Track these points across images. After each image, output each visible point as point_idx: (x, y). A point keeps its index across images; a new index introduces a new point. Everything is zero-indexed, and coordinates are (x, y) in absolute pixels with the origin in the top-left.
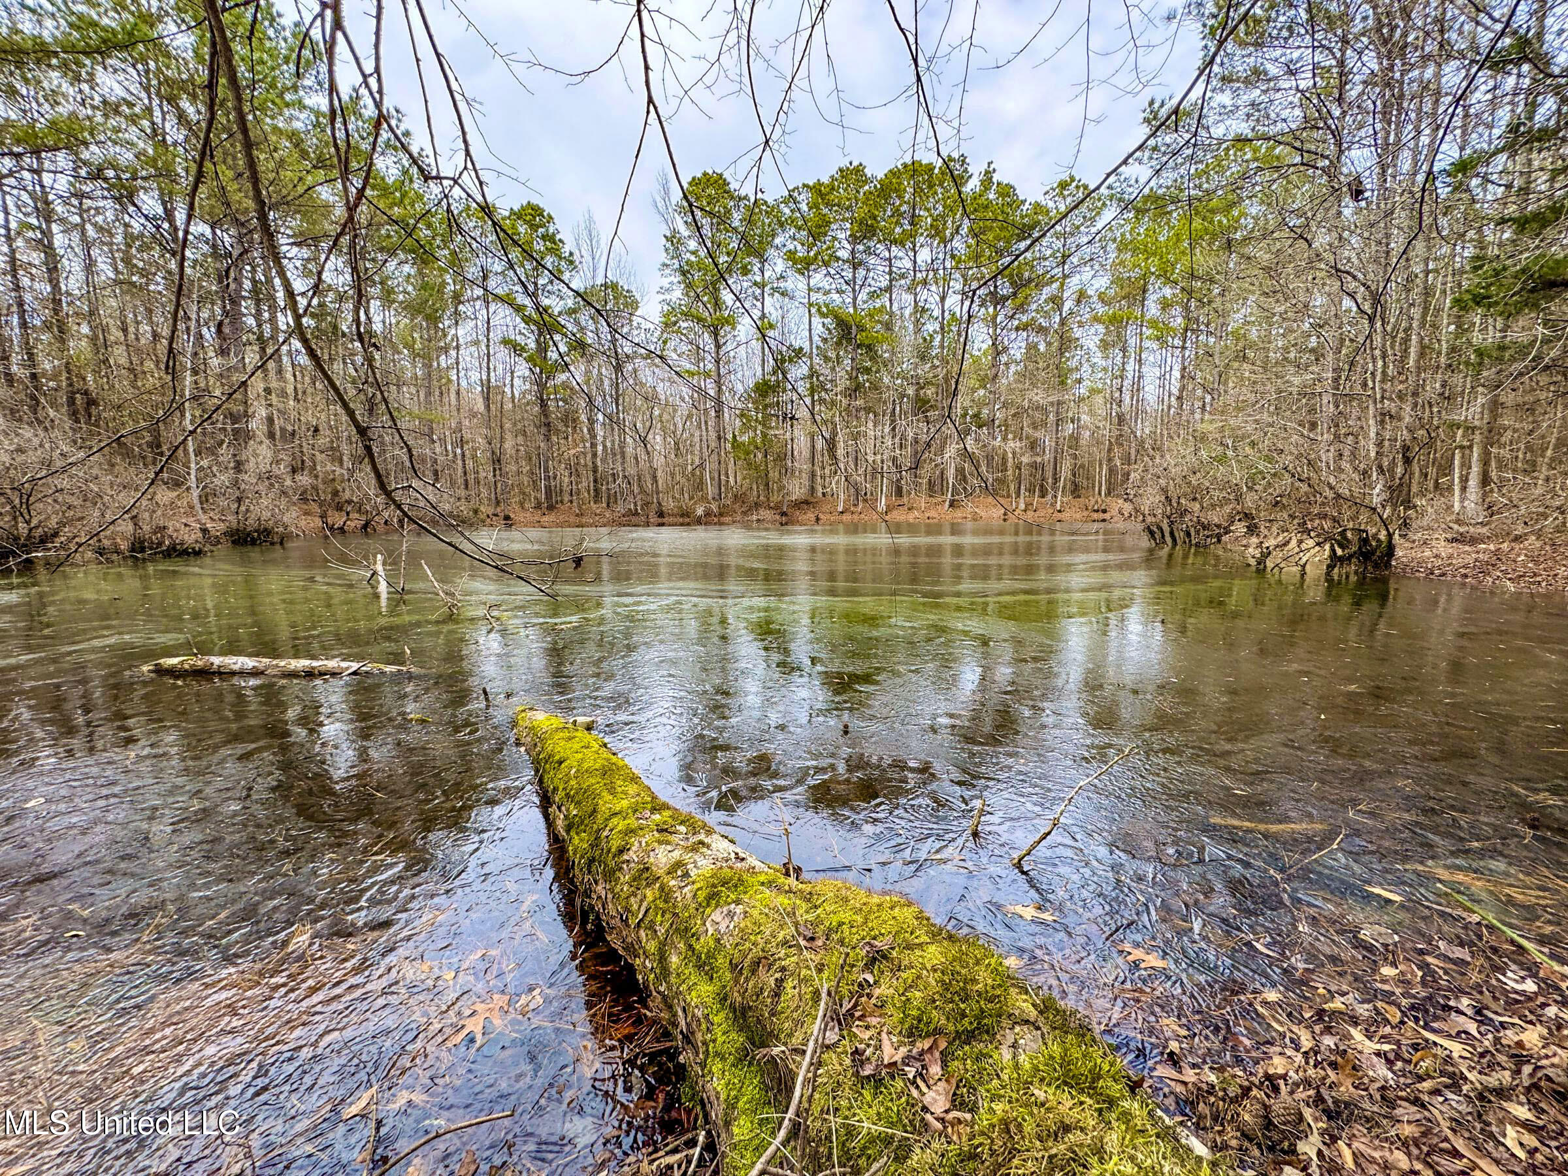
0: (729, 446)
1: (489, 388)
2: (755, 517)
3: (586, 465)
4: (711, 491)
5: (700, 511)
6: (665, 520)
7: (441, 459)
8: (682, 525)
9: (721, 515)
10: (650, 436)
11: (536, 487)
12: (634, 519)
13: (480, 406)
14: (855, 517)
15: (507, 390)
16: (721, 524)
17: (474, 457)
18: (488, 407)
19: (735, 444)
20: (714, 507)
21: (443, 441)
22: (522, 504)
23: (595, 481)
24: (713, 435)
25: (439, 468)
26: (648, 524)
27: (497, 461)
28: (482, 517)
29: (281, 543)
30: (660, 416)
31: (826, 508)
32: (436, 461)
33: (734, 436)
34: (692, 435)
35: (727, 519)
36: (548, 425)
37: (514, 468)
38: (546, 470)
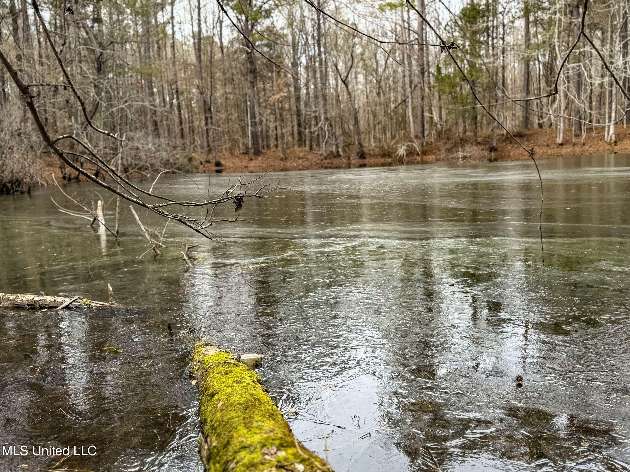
0: (432, 80)
1: (200, 39)
2: (460, 154)
3: (290, 110)
4: (413, 128)
5: (402, 151)
6: (366, 161)
7: (159, 110)
8: (383, 165)
9: (424, 153)
10: (352, 75)
11: (244, 134)
12: (336, 161)
13: (193, 59)
14: (578, 149)
15: (216, 39)
16: (423, 162)
17: (189, 106)
18: (199, 58)
19: (440, 78)
20: (416, 146)
21: (161, 93)
22: (231, 150)
23: (299, 125)
24: (416, 69)
25: (158, 119)
26: (349, 166)
27: (207, 109)
28: (196, 163)
29: (29, 192)
30: (362, 54)
31: (542, 140)
32: (155, 113)
33: (439, 69)
34: (395, 72)
35: (431, 157)
36: (253, 71)
37: (224, 116)
38: (253, 116)
